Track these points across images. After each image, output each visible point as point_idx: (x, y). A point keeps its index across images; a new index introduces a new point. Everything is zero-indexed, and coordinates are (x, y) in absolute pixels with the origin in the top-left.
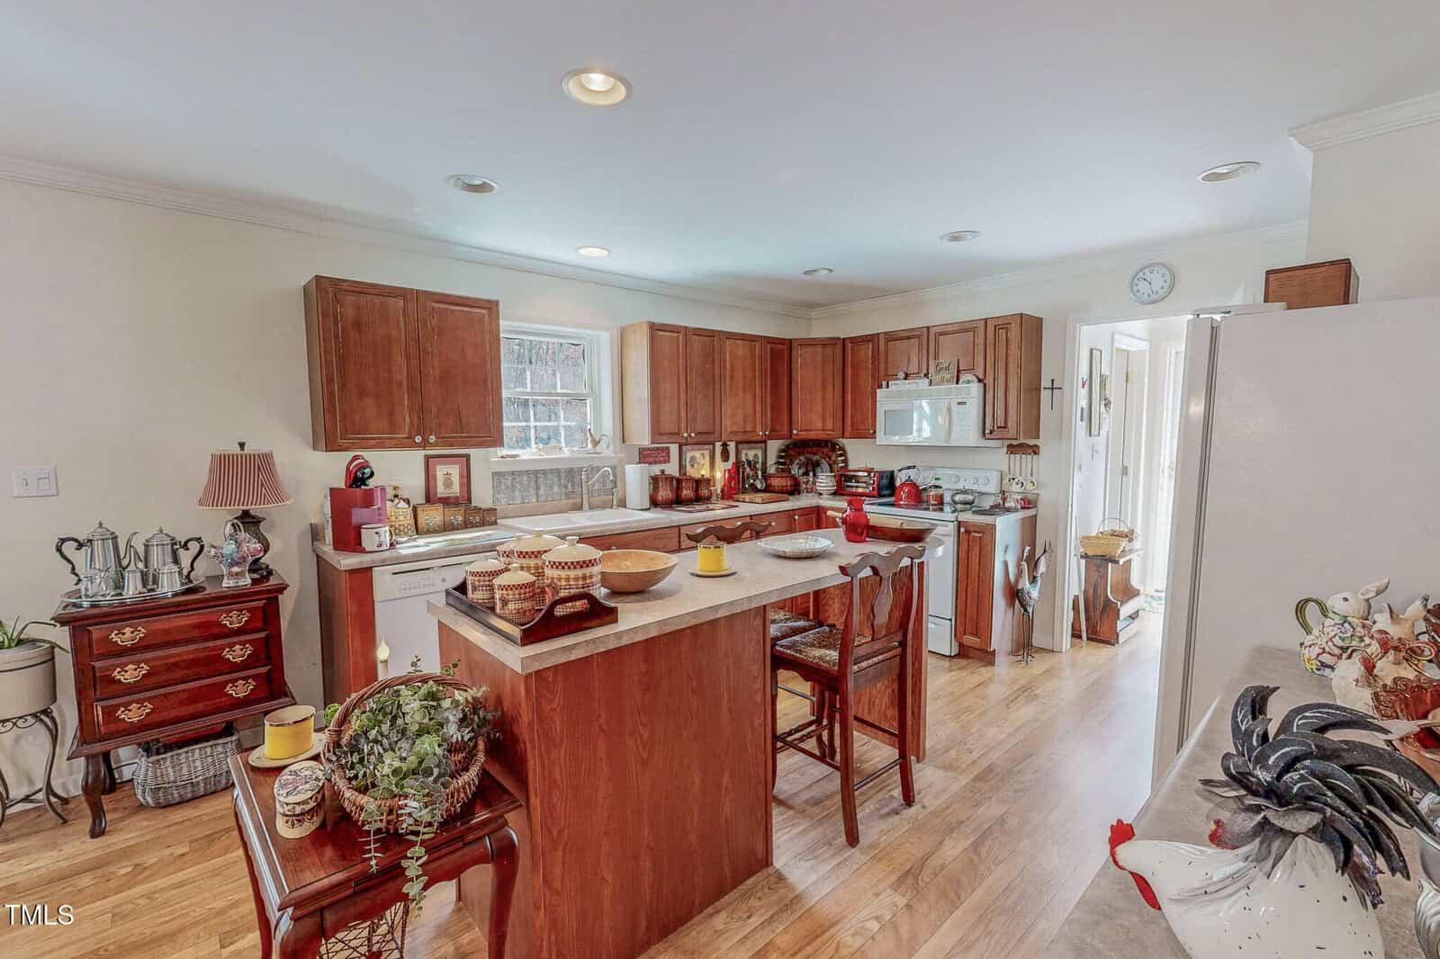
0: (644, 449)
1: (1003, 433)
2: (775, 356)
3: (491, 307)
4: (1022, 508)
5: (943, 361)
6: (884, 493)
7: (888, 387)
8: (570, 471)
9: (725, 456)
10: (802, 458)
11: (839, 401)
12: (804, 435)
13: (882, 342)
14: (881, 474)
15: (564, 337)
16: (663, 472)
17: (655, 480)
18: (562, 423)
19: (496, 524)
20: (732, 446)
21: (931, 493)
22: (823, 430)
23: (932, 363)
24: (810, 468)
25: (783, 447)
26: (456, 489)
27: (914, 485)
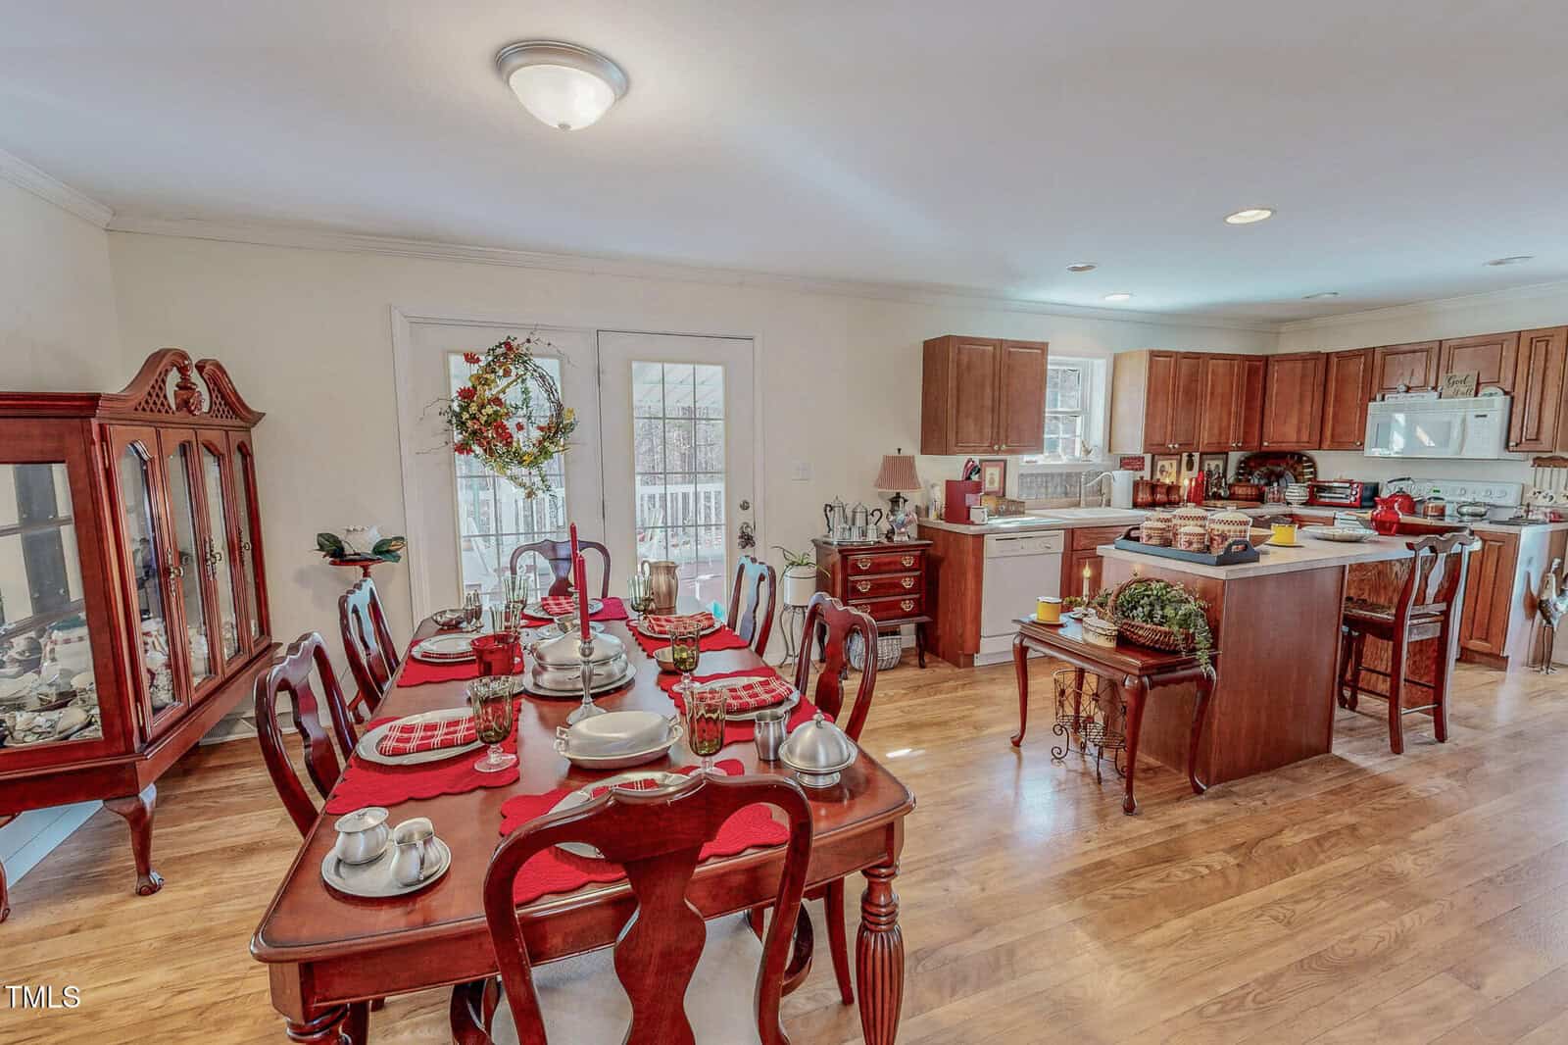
0: (1124, 458)
1: (1532, 446)
2: (1252, 372)
3: (1043, 348)
4: (1551, 521)
5: (1457, 374)
6: (1365, 504)
7: (1383, 399)
8: (1069, 475)
9: (1190, 466)
10: (1263, 469)
11: (1317, 413)
12: (1275, 447)
13: (1378, 357)
14: (1364, 486)
15: (1067, 365)
16: (1142, 478)
17: (1136, 485)
18: (1061, 435)
19: (1024, 513)
20: (1196, 456)
21: (1430, 505)
22: (1298, 442)
23: (1442, 374)
24: (1273, 478)
25: (1243, 459)
26: (996, 486)
27: (1408, 497)
